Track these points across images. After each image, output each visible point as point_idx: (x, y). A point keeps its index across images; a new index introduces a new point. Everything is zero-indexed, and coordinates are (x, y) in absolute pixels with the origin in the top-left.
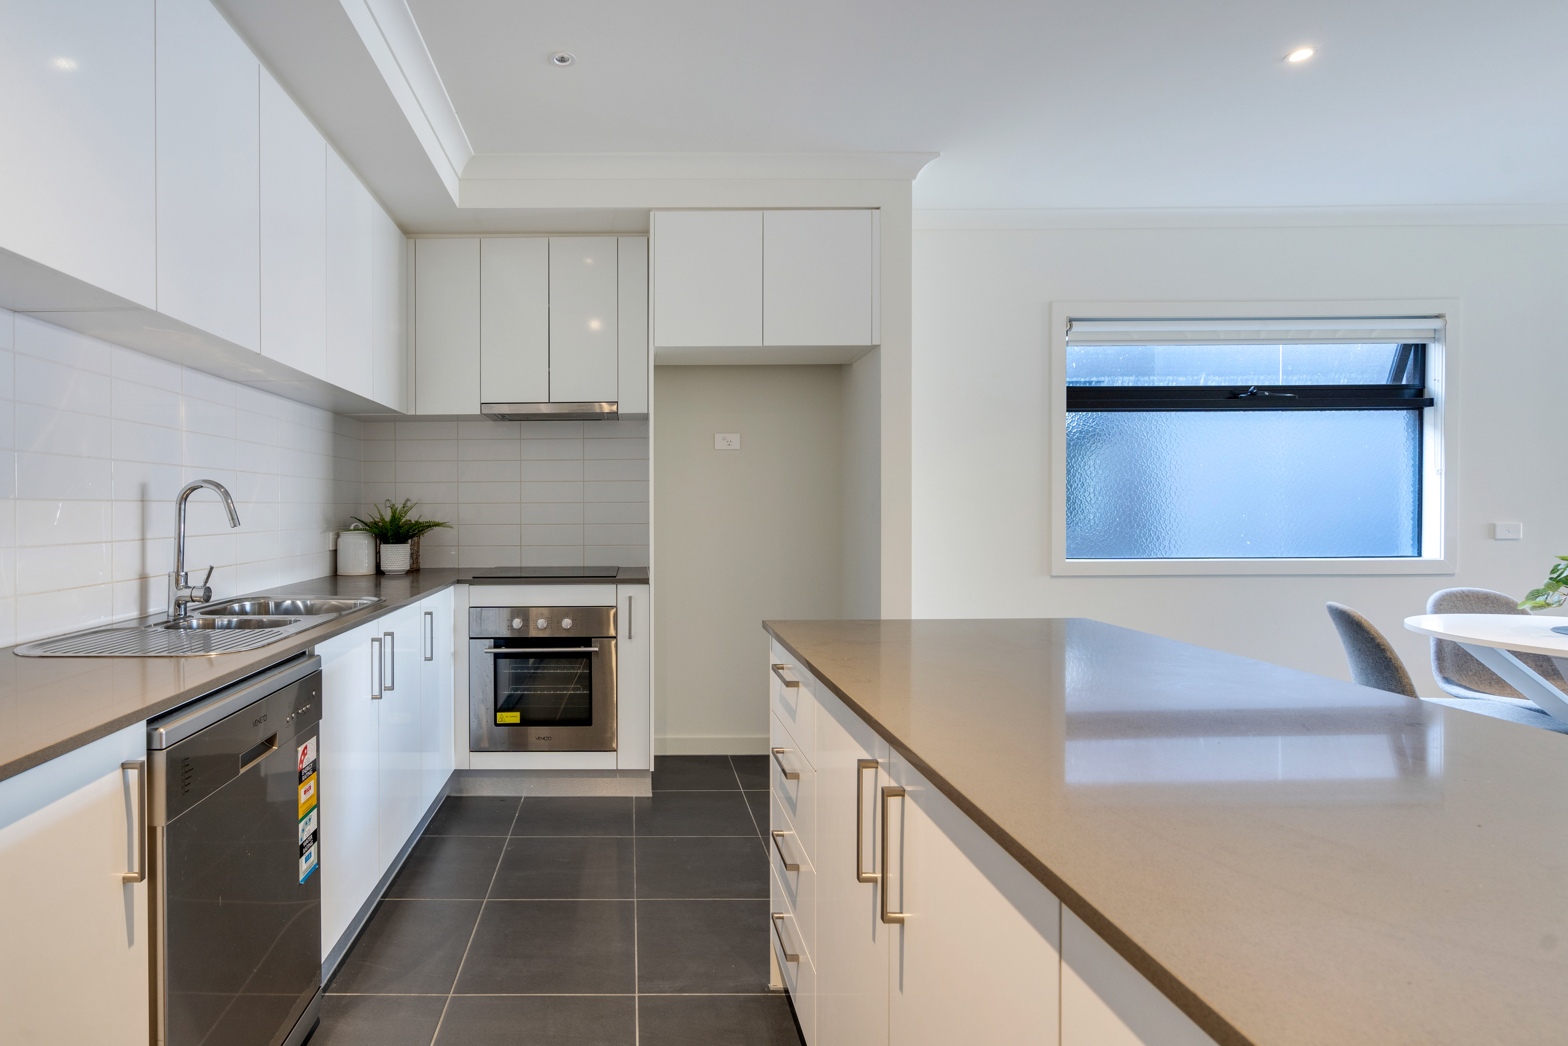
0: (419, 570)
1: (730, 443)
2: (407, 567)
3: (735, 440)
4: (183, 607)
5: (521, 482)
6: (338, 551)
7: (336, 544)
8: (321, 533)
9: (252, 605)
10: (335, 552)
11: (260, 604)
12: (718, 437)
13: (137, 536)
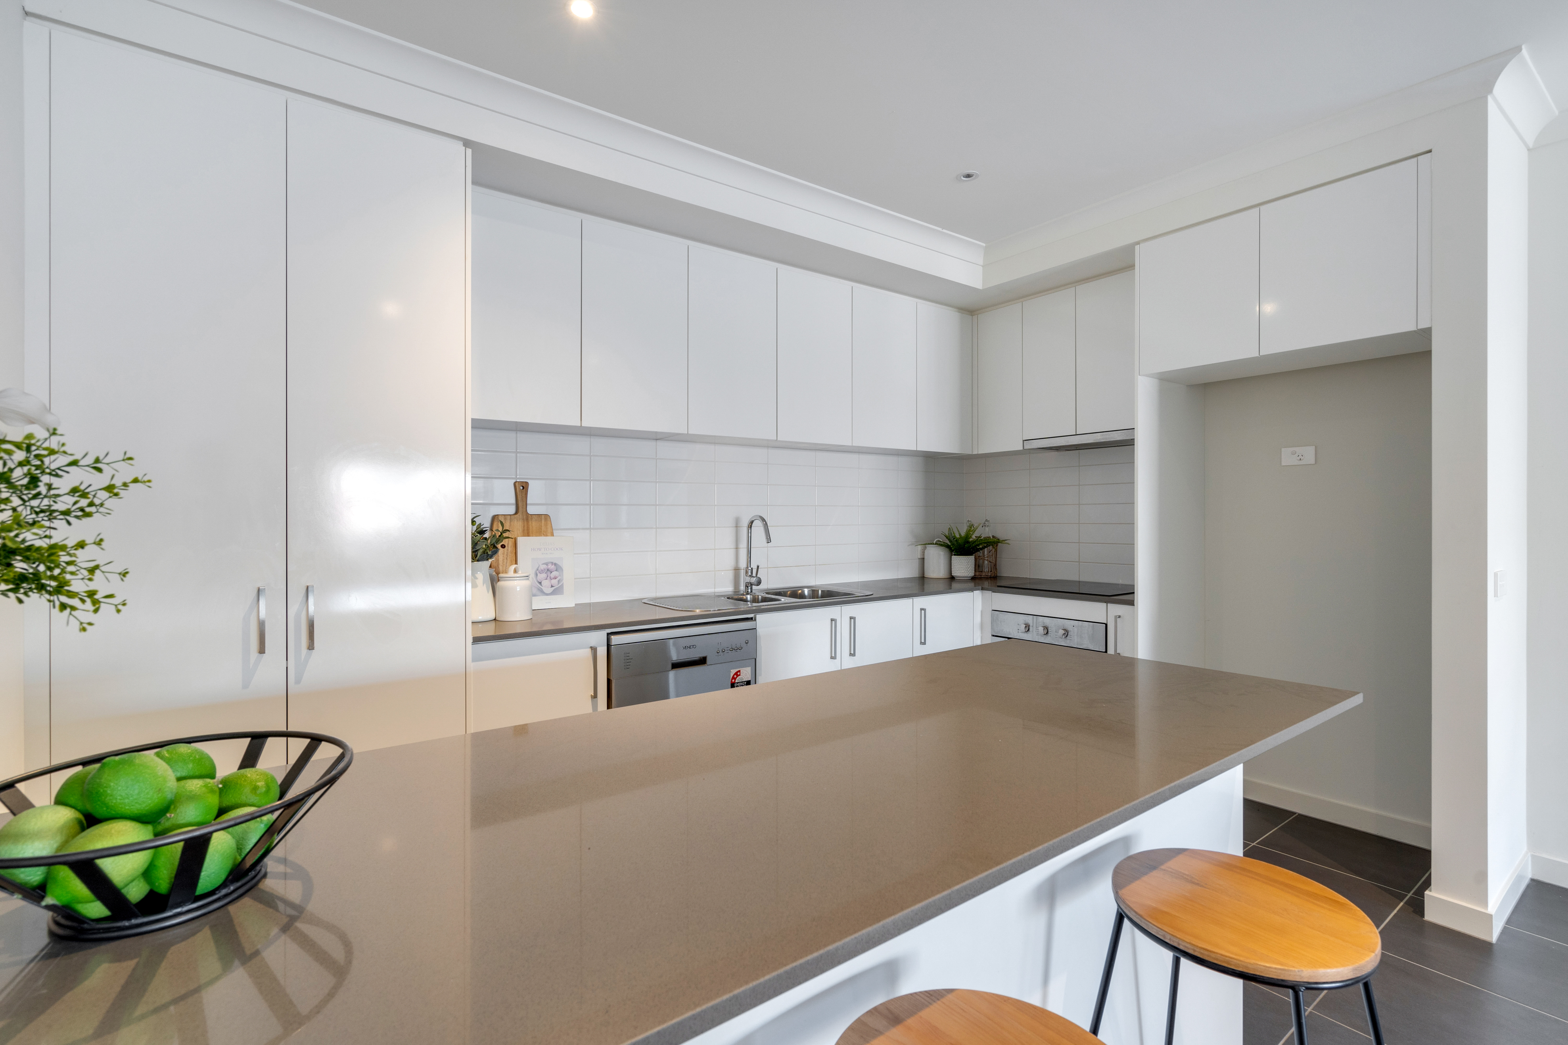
0: (996, 577)
1: (1302, 458)
2: (971, 573)
3: (1308, 454)
4: (749, 587)
5: (1079, 504)
6: (925, 560)
7: (924, 555)
8: (909, 545)
9: (808, 591)
10: (923, 560)
11: (813, 591)
12: (1286, 452)
13: (733, 546)
